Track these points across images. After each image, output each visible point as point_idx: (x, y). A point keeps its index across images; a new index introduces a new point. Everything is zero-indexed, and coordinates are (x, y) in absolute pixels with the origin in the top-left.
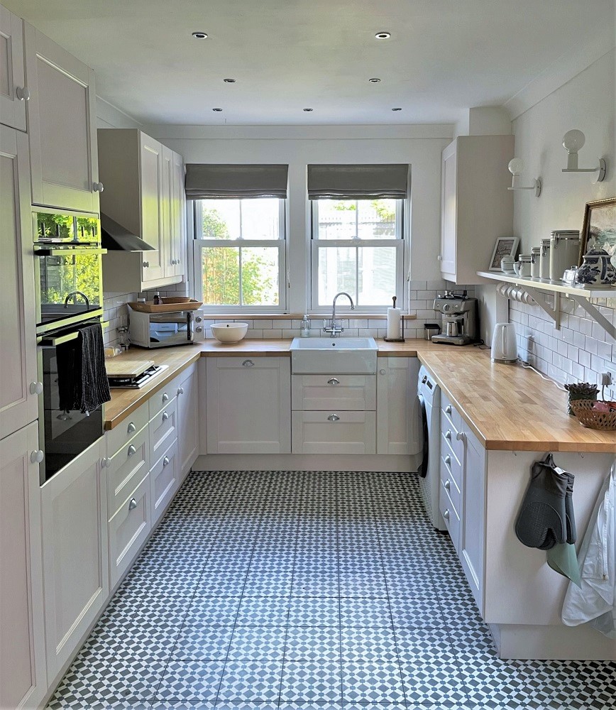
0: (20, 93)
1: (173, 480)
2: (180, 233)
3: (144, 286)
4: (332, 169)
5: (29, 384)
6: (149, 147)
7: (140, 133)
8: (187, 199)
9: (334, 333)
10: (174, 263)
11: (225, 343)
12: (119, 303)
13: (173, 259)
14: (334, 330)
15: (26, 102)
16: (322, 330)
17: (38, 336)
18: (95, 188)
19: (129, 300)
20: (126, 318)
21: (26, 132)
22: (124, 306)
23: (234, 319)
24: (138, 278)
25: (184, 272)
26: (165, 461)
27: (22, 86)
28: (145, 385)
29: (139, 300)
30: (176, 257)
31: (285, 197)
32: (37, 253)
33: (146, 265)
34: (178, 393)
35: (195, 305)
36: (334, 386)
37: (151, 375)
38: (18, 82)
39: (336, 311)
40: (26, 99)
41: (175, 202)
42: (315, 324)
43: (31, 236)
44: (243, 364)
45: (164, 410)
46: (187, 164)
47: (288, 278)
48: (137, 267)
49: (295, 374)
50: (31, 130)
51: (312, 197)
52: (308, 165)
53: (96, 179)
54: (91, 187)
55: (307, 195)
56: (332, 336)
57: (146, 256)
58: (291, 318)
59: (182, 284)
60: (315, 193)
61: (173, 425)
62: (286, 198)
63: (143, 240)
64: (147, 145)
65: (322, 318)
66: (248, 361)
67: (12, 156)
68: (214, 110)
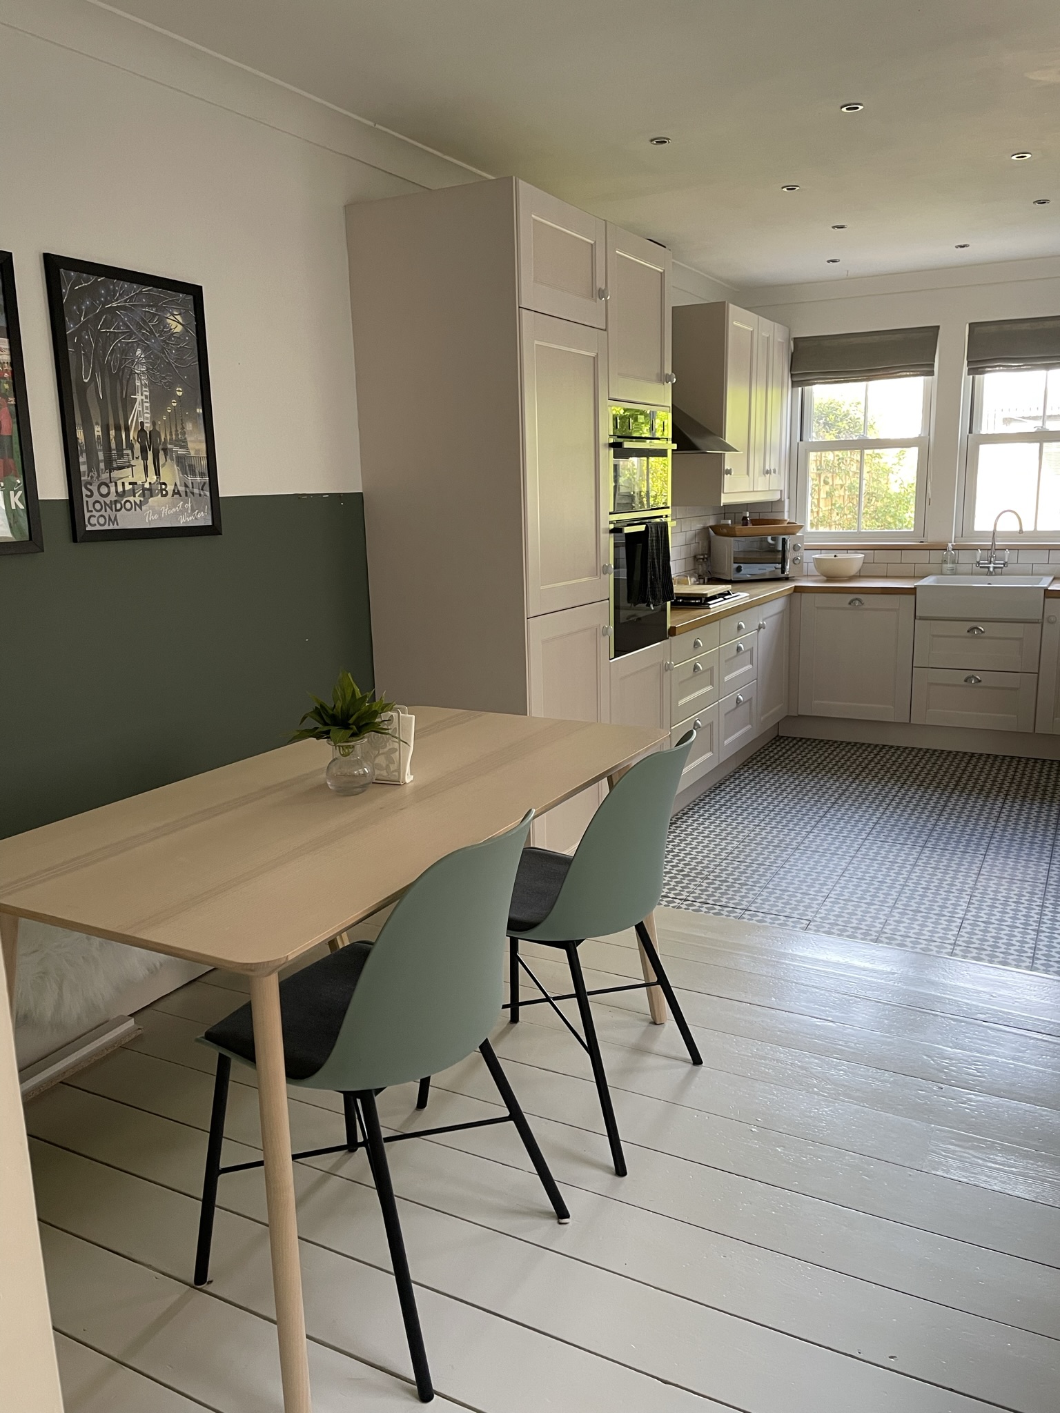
0: (602, 294)
1: (749, 726)
2: (779, 433)
3: (725, 500)
4: (1007, 327)
5: (602, 565)
6: (740, 322)
7: (728, 305)
8: (792, 387)
9: (991, 569)
10: (768, 472)
11: (830, 578)
12: (698, 526)
13: (767, 468)
14: (992, 565)
15: (606, 301)
16: (974, 565)
17: (611, 522)
18: (667, 379)
19: (712, 522)
20: (706, 544)
21: (605, 330)
22: (705, 529)
23: (847, 549)
24: (718, 488)
25: (783, 485)
26: (738, 699)
27: (603, 288)
28: (716, 606)
29: (723, 522)
30: (772, 464)
31: (931, 373)
32: (611, 445)
33: (729, 472)
34: (760, 628)
35: (792, 529)
36: (976, 637)
37: (725, 599)
38: (600, 284)
39: (997, 539)
40: (606, 298)
41: (774, 393)
42: (964, 557)
43: (607, 432)
44: (850, 604)
45: (740, 641)
46: (795, 338)
47: (929, 491)
48: (717, 473)
49: (922, 618)
50: (609, 330)
51: (973, 371)
52: (970, 324)
53: (668, 370)
54: (664, 379)
55: (965, 369)
56: (989, 574)
57: (729, 461)
58: (930, 548)
59: (780, 502)
60: (978, 364)
61: (752, 663)
62: (933, 375)
63: (727, 441)
64: (737, 321)
65: (975, 548)
66: (857, 599)
67: (593, 354)
68: (828, 262)
